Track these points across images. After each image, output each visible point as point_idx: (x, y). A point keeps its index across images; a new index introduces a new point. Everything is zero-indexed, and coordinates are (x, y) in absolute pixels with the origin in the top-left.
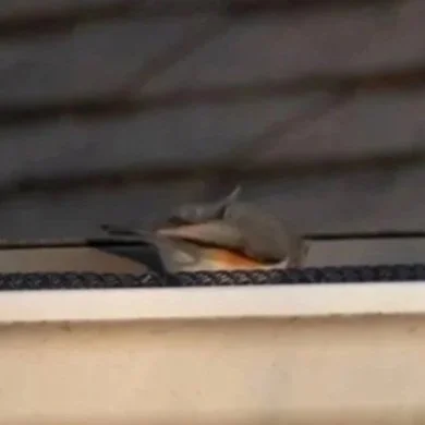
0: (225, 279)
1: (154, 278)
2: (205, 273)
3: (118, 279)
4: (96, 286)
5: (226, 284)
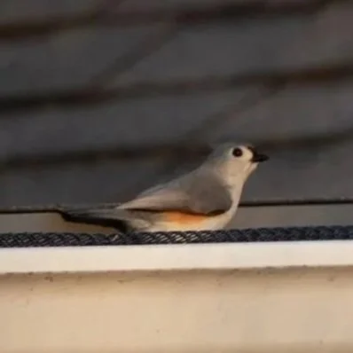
0: (179, 238)
1: (121, 237)
2: (162, 233)
3: (91, 238)
4: (74, 244)
5: (179, 242)
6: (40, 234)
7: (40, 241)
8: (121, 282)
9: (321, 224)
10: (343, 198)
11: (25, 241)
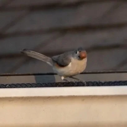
8: (10, 101)
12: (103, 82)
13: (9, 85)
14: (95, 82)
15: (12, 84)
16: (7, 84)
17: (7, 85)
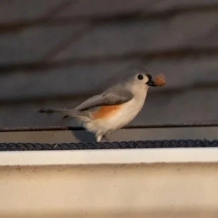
6: (13, 144)
7: (13, 148)
9: (173, 139)
10: (185, 124)
11: (4, 148)
12: (211, 140)
13: (58, 145)
14: (197, 140)
15: (64, 144)
16: (56, 144)
17: (54, 145)
